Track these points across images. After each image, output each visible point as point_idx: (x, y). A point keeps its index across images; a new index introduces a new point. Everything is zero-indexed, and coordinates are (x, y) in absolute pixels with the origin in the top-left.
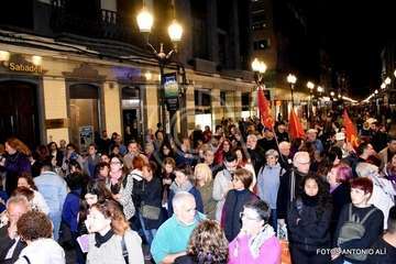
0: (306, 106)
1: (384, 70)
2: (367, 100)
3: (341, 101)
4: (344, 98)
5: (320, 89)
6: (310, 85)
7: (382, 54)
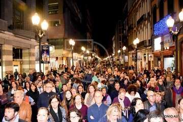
0: (80, 61)
1: (114, 45)
2: (106, 59)
3: (96, 59)
4: (98, 57)
5: (88, 52)
6: (83, 49)
7: (113, 38)
